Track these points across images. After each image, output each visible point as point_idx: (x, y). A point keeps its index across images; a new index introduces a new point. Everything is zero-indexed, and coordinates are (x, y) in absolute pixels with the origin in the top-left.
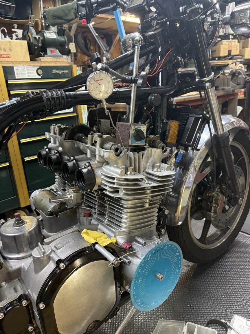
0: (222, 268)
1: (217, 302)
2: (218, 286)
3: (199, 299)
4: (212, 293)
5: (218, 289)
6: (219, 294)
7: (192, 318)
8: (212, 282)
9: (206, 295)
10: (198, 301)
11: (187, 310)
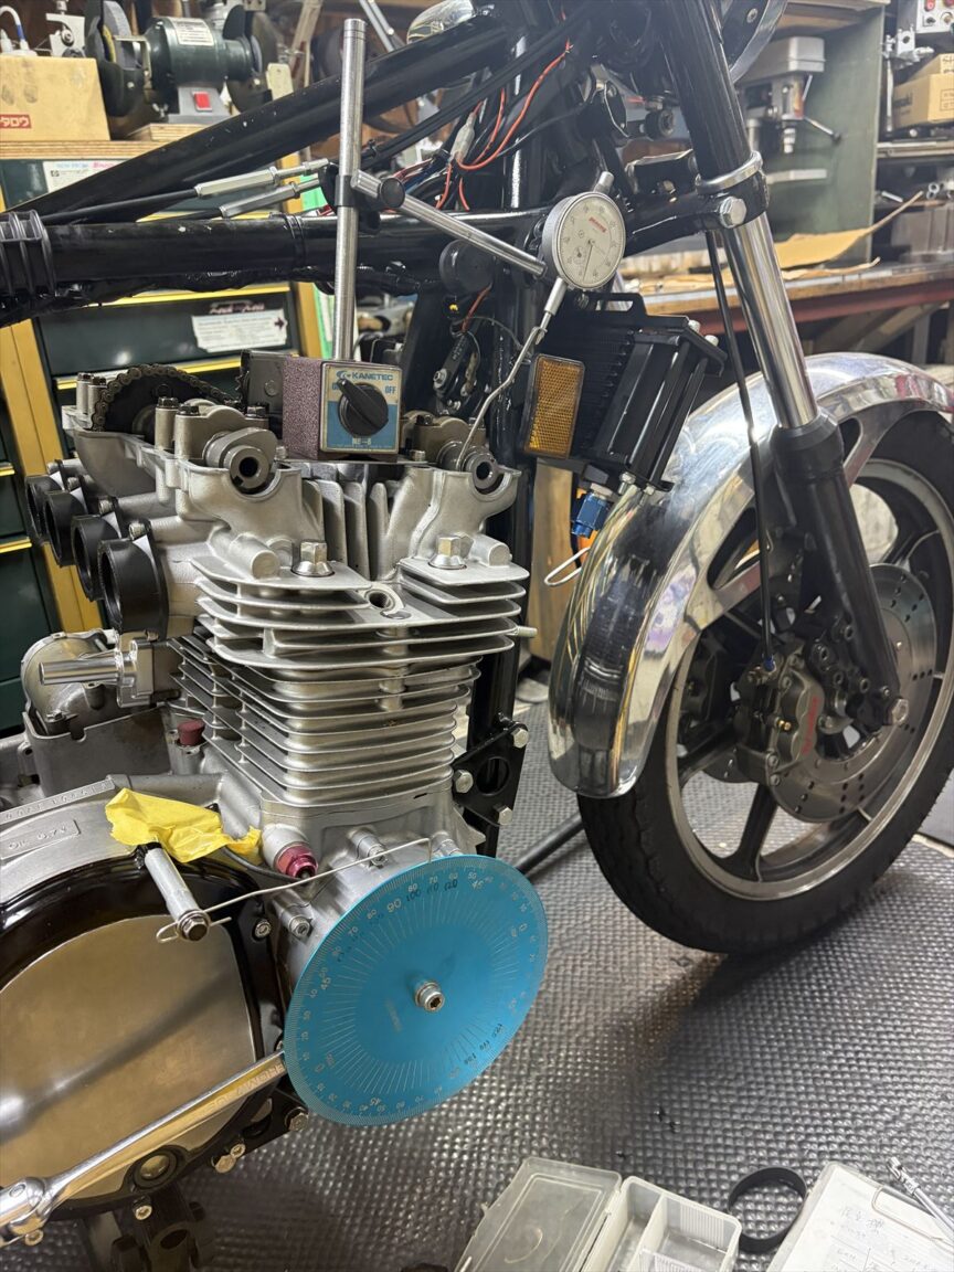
0: (820, 976)
1: (771, 1108)
2: (788, 1047)
3: (703, 1090)
4: (760, 1071)
5: (786, 1059)
6: (785, 1077)
7: (660, 1162)
8: (767, 1027)
9: (731, 1077)
10: (695, 1098)
11: (647, 1128)
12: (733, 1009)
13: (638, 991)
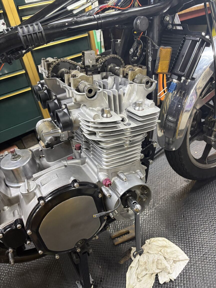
1: (209, 215)
3: (193, 211)
4: (206, 207)
7: (184, 227)
10: (191, 213)
11: (180, 220)
12: (200, 193)
13: (177, 188)
